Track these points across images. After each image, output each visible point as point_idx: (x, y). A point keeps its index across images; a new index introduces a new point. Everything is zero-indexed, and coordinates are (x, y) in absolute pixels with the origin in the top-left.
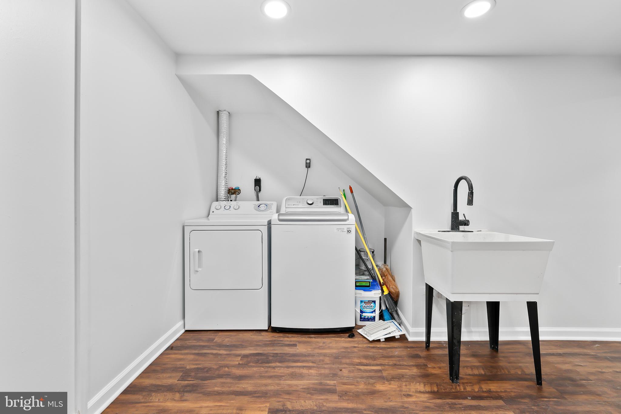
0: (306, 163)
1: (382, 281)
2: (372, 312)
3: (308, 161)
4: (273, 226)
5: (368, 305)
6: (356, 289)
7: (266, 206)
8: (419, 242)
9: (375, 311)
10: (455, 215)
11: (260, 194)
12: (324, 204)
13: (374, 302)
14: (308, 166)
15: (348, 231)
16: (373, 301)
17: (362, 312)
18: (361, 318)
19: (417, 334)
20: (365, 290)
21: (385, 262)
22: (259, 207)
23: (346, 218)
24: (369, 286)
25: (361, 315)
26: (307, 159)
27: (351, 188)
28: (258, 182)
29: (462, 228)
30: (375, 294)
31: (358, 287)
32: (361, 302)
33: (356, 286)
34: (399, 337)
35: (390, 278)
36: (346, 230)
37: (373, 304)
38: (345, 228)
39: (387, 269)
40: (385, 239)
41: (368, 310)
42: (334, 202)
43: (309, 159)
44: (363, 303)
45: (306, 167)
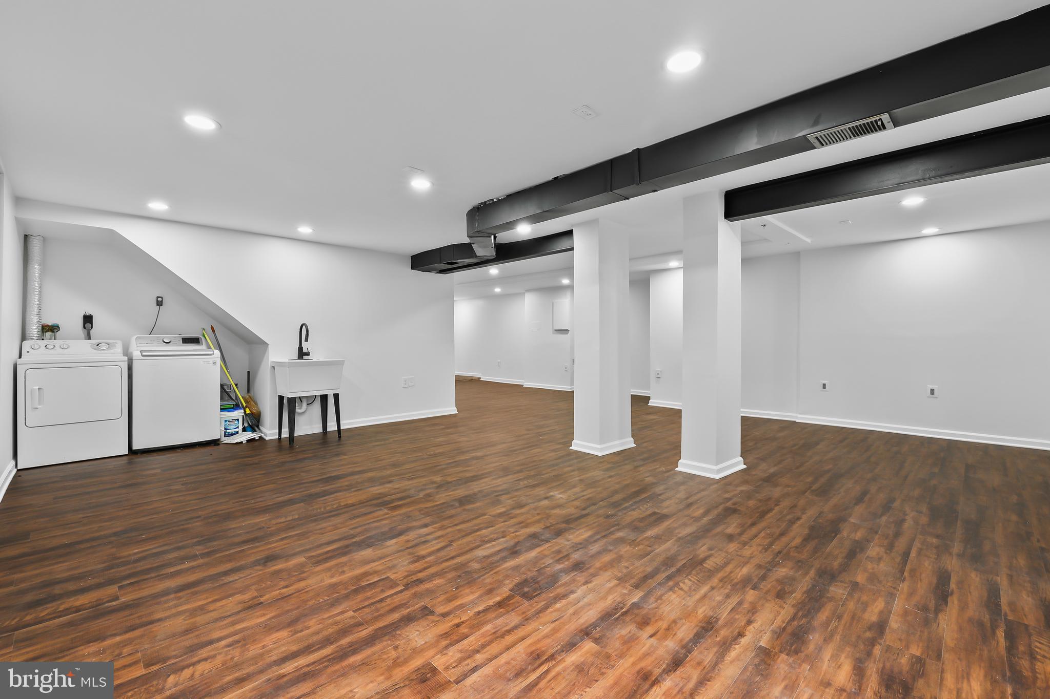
0: (157, 301)
1: (245, 405)
2: (236, 428)
3: (160, 299)
4: (134, 362)
5: (232, 423)
6: (221, 411)
7: (108, 344)
8: (274, 367)
9: (238, 427)
10: (300, 348)
11: (92, 332)
12: (183, 343)
13: (238, 420)
14: (160, 303)
15: (214, 363)
16: (236, 420)
17: (225, 429)
18: (225, 434)
19: (273, 434)
20: (228, 411)
21: (248, 391)
22: (98, 345)
23: (212, 352)
24: (232, 408)
25: (225, 432)
26: (158, 297)
27: (212, 328)
28: (88, 320)
29: (305, 357)
30: (239, 414)
31: (222, 410)
32: (226, 421)
33: (221, 409)
34: (258, 438)
35: (252, 403)
36: (211, 362)
37: (236, 422)
38: (211, 361)
39: (250, 397)
40: (249, 372)
41: (232, 427)
42: (195, 341)
43: (162, 298)
44: (227, 422)
45: (158, 305)
